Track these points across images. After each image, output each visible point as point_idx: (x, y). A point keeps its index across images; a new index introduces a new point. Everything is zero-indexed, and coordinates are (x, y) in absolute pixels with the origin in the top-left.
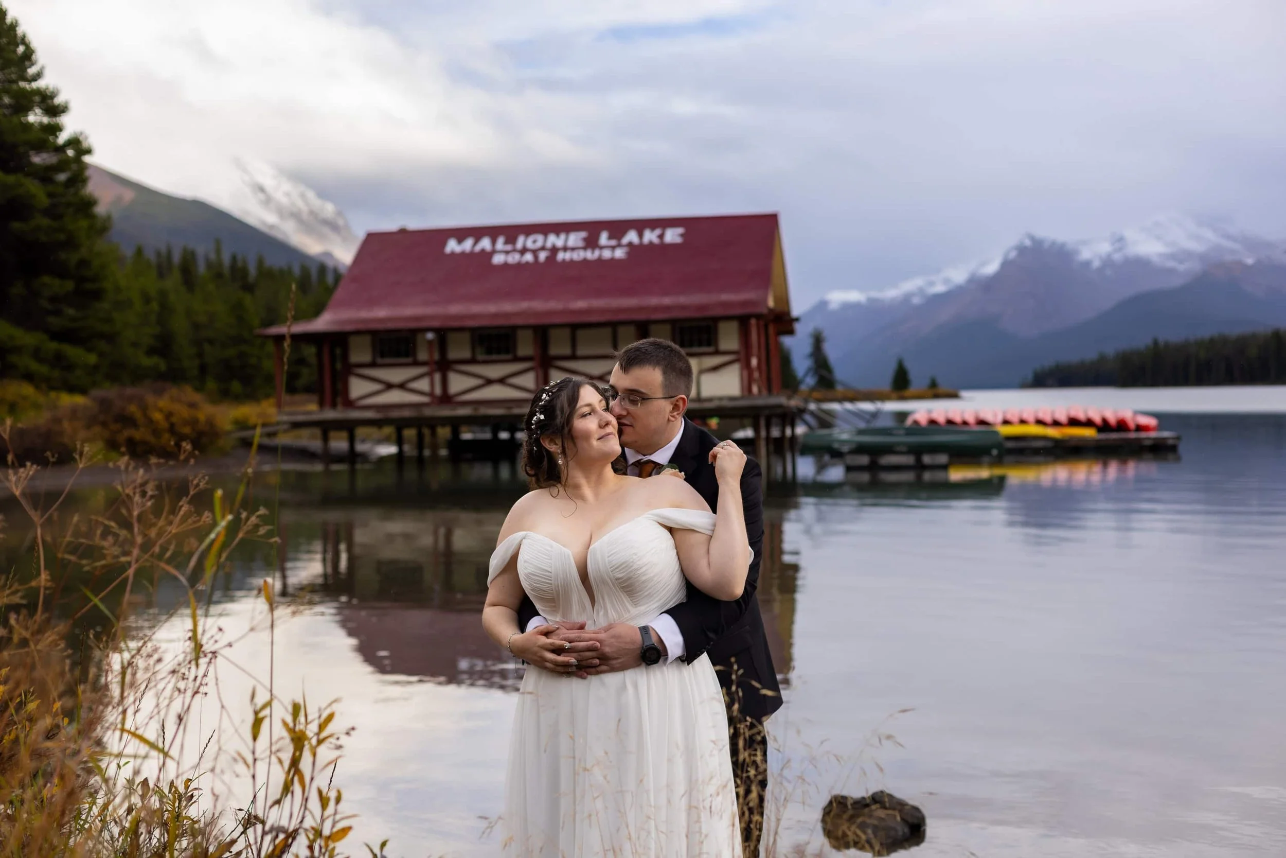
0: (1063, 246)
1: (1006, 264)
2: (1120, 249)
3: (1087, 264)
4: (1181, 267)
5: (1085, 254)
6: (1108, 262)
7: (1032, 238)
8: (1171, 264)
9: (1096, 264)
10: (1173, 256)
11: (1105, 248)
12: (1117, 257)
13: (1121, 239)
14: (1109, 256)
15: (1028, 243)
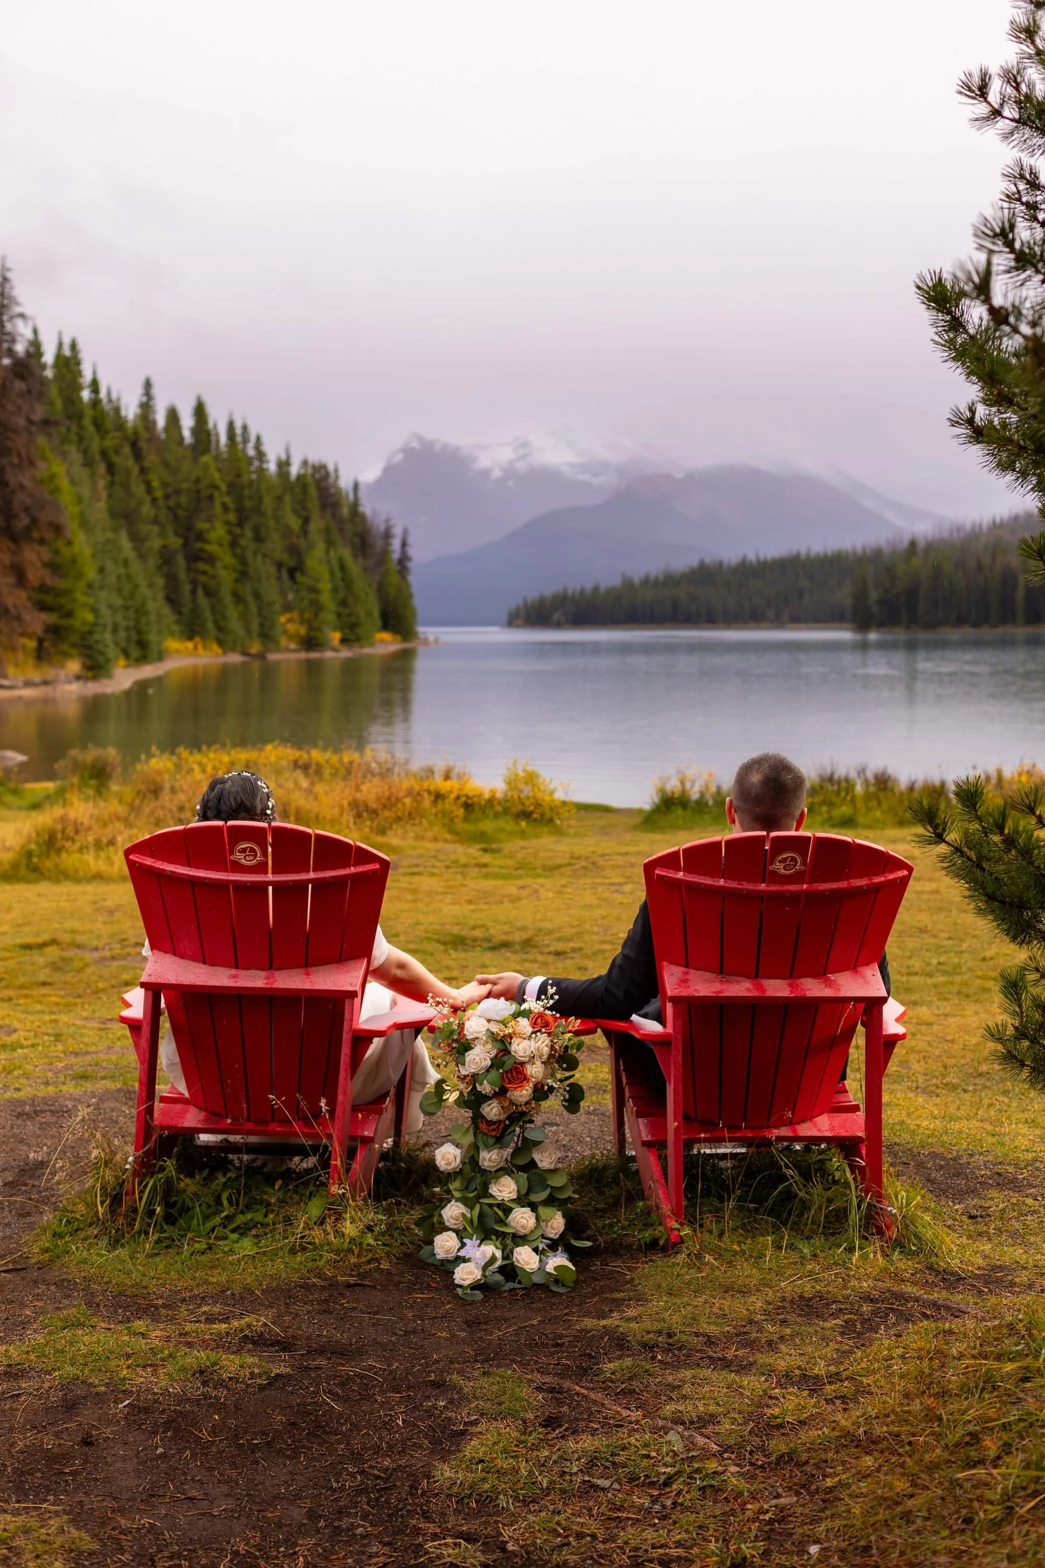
0: (457, 449)
1: (389, 470)
2: (522, 457)
3: (486, 473)
4: (596, 481)
5: (484, 461)
6: (509, 472)
7: (421, 440)
8: (583, 477)
9: (496, 474)
10: (584, 467)
11: (506, 455)
12: (521, 465)
13: (525, 444)
14: (512, 462)
15: (415, 444)
